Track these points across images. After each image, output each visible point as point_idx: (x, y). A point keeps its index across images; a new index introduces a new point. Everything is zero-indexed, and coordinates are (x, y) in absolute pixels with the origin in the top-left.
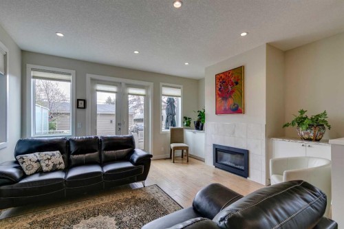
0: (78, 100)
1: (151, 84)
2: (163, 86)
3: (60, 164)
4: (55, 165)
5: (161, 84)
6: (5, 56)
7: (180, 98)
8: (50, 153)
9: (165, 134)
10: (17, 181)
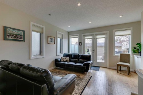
0: (79, 43)
1: (108, 32)
2: (115, 31)
3: (68, 60)
4: (66, 60)
5: (114, 30)
6: (62, 35)
7: (130, 36)
8: (66, 57)
9: (117, 56)
10: (59, 62)
